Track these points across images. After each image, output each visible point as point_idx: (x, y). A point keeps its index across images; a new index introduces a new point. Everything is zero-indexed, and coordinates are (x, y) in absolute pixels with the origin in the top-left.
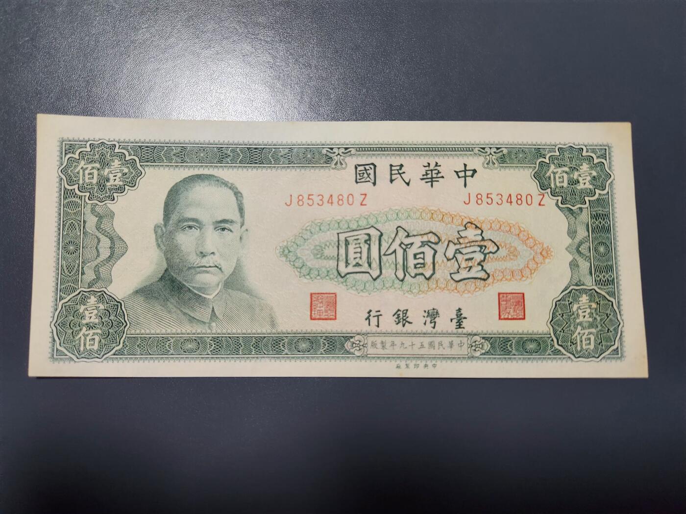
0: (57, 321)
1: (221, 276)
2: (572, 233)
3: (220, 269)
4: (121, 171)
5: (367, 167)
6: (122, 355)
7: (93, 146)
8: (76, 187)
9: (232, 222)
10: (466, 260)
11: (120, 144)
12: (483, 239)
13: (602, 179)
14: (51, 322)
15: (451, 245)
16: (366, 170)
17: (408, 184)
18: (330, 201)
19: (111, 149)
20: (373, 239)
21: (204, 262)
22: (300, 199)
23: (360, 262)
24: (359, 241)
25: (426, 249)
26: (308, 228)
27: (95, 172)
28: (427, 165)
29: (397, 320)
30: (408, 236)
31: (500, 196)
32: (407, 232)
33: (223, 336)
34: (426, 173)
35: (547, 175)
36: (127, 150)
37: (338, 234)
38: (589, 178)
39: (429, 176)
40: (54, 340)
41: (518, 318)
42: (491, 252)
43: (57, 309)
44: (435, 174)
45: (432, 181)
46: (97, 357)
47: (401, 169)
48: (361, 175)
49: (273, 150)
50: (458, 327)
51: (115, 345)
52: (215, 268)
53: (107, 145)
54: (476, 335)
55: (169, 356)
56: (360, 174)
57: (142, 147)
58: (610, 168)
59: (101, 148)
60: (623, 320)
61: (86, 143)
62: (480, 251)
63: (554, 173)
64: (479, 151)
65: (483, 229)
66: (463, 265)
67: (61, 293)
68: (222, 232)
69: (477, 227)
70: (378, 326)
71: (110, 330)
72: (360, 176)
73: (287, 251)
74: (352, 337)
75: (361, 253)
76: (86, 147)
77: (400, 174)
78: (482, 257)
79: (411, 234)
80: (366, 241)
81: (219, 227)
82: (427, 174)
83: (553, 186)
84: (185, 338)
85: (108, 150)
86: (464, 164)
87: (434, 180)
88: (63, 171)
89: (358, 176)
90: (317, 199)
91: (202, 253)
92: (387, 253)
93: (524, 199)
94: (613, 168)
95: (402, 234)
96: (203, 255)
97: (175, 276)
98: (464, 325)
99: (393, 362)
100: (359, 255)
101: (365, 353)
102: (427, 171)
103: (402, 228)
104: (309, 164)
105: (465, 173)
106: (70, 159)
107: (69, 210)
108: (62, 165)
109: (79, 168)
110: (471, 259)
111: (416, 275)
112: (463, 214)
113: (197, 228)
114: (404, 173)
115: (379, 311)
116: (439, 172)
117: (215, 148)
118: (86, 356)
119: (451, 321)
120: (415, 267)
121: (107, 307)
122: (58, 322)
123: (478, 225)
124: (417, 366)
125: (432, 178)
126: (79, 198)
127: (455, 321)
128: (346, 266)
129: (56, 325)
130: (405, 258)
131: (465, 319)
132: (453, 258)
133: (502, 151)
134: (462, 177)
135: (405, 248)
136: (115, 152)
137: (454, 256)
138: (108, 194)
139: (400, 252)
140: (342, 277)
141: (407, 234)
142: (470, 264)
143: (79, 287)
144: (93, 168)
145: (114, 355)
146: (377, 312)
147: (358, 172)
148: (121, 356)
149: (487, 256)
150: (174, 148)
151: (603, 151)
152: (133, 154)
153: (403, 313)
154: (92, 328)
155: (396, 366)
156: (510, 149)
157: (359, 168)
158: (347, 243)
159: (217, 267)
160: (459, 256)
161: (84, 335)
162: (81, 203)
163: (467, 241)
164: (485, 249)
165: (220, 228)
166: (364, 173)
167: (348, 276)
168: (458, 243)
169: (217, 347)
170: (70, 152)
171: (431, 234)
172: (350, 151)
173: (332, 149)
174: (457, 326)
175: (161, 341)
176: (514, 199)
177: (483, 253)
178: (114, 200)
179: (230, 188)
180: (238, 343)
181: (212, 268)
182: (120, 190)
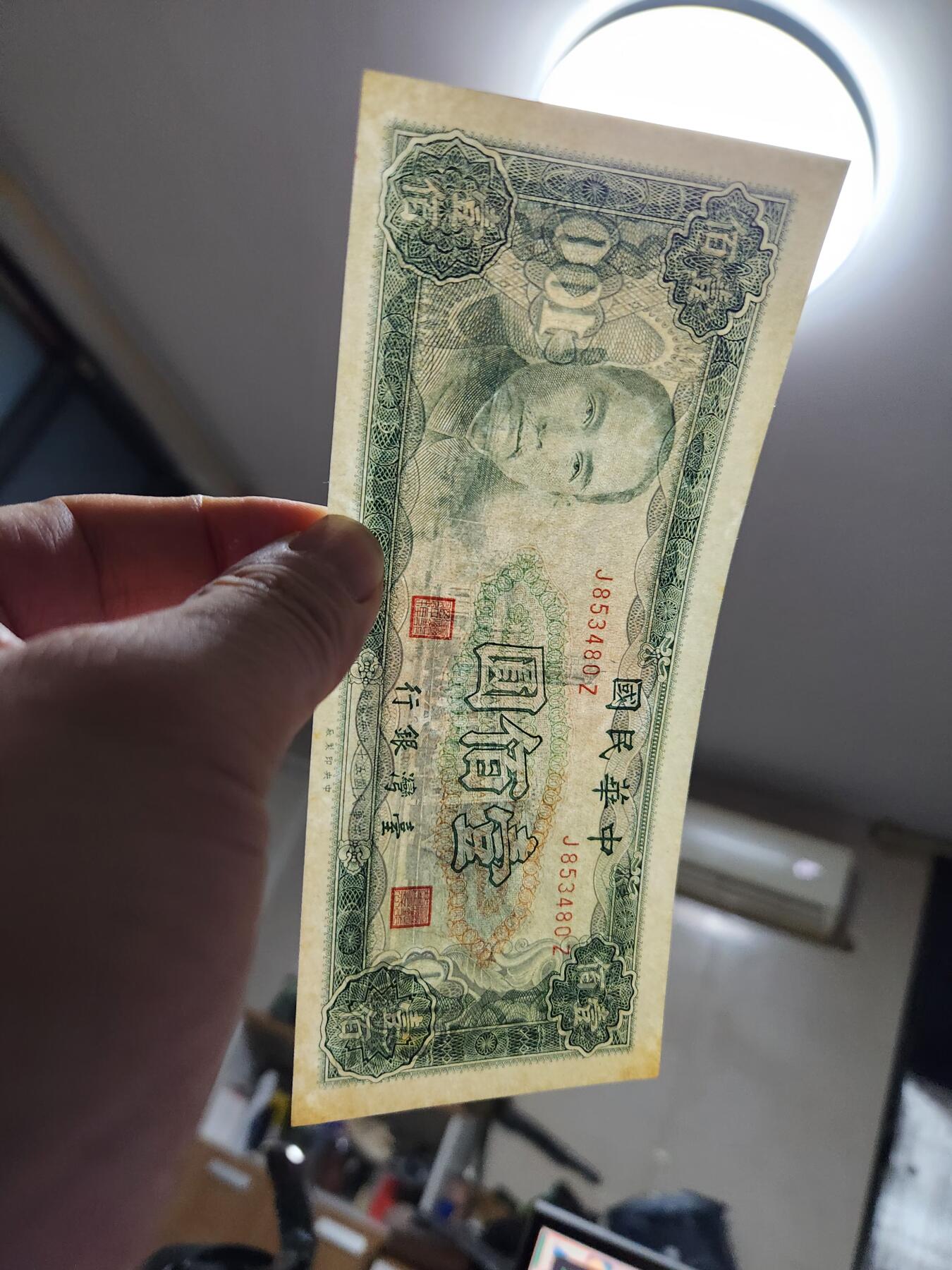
0: (463, 143)
1: (503, 454)
2: (512, 996)
3: (513, 455)
4: (712, 300)
5: (635, 698)
6: (387, 265)
7: (768, 255)
8: (703, 214)
9: (587, 481)
10: (484, 838)
11: (758, 305)
12: (511, 863)
13: (587, 1039)
14: (463, 131)
15: (508, 816)
16: (633, 694)
17: (602, 756)
18: (593, 639)
19: (754, 287)
20: (527, 700)
21: (529, 429)
22: (605, 594)
23: (495, 679)
24: (527, 679)
25: (505, 778)
26: (557, 602)
27: (721, 253)
28: (627, 784)
29: (402, 732)
30: (526, 752)
31: (570, 889)
32: (531, 752)
33: (401, 449)
34: (615, 783)
35: (595, 957)
36: (745, 316)
37: (542, 648)
38: (588, 1020)
39: (610, 787)
40: (428, 133)
41: (394, 917)
42: (492, 874)
43: (485, 145)
44: (612, 796)
45: (603, 790)
46: (386, 217)
47: (626, 746)
48: (625, 688)
49: (687, 557)
50: (385, 825)
51: (406, 254)
52: (515, 446)
53: (763, 282)
54: (371, 853)
55: (376, 353)
56: (627, 685)
57: (742, 343)
58: (600, 1051)
59: (760, 271)
60: (381, 1081)
61: (776, 242)
62: (495, 858)
63: (597, 970)
64: (638, 860)
65: (527, 863)
66: (477, 833)
67: (514, 158)
68: (573, 464)
69: (530, 854)
70: (394, 702)
71: (433, 246)
72: (624, 686)
73: (525, 566)
74: (380, 660)
75: (509, 680)
76: (769, 242)
77: (618, 745)
78: (486, 862)
79: (528, 757)
80: (525, 689)
81: (582, 459)
82: (613, 784)
83: (580, 967)
84: (404, 384)
85: (754, 281)
86: (621, 838)
87: (604, 793)
88: (738, 192)
89: (625, 683)
90: (599, 619)
91: (544, 427)
92: (504, 720)
93: (564, 924)
94: (600, 1055)
95: (530, 743)
96: (542, 428)
97: (513, 376)
98: (388, 833)
99: (338, 724)
100: (505, 678)
101: (353, 680)
102: (618, 784)
103: (539, 745)
104: (655, 610)
105: (607, 839)
106: (756, 209)
107: (664, 193)
108: (749, 192)
109: (736, 224)
110: (484, 845)
111: (468, 763)
112: (550, 834)
113: (587, 422)
114: (620, 750)
115: (418, 705)
116: (614, 801)
117: (710, 466)
118: (390, 195)
119: (394, 815)
120: (478, 762)
121: (475, 245)
122: (460, 145)
123: (532, 856)
124: (329, 760)
125: (607, 791)
126: (682, 217)
127: (394, 820)
128: (491, 657)
129: (456, 142)
130: (493, 747)
131: (396, 835)
132: (487, 818)
133: (634, 892)
134: (603, 834)
135: (509, 749)
136: (748, 294)
137: (490, 820)
138: (676, 271)
139: (505, 740)
140: (475, 650)
141: (530, 751)
142: (477, 843)
143: (521, 196)
144: (729, 249)
145: (388, 251)
146: (417, 701)
147: (631, 683)
148: (384, 263)
149: (488, 870)
150: (728, 398)
151: (623, 1040)
152: (735, 326)
153: (412, 742)
154: (441, 212)
155: (331, 728)
156: (635, 903)
157: (635, 686)
158: (527, 661)
159: (517, 451)
160: (490, 827)
161: (431, 194)
162: (673, 218)
163: (511, 838)
164: (497, 866)
165: (580, 461)
166: (627, 692)
167: (476, 659)
168: (510, 826)
169: (383, 438)
170: (768, 210)
171: (526, 787)
172: (663, 674)
173: (671, 647)
174: (387, 823)
175: (404, 340)
176: (565, 909)
177: (492, 862)
178: (665, 281)
179: (641, 484)
180: (387, 475)
181: (516, 442)
182: (678, 297)
